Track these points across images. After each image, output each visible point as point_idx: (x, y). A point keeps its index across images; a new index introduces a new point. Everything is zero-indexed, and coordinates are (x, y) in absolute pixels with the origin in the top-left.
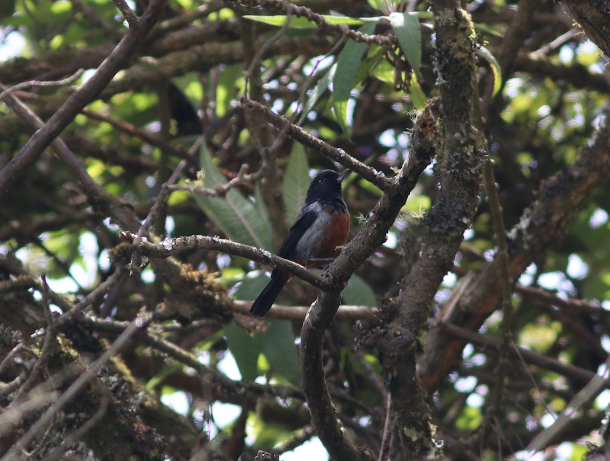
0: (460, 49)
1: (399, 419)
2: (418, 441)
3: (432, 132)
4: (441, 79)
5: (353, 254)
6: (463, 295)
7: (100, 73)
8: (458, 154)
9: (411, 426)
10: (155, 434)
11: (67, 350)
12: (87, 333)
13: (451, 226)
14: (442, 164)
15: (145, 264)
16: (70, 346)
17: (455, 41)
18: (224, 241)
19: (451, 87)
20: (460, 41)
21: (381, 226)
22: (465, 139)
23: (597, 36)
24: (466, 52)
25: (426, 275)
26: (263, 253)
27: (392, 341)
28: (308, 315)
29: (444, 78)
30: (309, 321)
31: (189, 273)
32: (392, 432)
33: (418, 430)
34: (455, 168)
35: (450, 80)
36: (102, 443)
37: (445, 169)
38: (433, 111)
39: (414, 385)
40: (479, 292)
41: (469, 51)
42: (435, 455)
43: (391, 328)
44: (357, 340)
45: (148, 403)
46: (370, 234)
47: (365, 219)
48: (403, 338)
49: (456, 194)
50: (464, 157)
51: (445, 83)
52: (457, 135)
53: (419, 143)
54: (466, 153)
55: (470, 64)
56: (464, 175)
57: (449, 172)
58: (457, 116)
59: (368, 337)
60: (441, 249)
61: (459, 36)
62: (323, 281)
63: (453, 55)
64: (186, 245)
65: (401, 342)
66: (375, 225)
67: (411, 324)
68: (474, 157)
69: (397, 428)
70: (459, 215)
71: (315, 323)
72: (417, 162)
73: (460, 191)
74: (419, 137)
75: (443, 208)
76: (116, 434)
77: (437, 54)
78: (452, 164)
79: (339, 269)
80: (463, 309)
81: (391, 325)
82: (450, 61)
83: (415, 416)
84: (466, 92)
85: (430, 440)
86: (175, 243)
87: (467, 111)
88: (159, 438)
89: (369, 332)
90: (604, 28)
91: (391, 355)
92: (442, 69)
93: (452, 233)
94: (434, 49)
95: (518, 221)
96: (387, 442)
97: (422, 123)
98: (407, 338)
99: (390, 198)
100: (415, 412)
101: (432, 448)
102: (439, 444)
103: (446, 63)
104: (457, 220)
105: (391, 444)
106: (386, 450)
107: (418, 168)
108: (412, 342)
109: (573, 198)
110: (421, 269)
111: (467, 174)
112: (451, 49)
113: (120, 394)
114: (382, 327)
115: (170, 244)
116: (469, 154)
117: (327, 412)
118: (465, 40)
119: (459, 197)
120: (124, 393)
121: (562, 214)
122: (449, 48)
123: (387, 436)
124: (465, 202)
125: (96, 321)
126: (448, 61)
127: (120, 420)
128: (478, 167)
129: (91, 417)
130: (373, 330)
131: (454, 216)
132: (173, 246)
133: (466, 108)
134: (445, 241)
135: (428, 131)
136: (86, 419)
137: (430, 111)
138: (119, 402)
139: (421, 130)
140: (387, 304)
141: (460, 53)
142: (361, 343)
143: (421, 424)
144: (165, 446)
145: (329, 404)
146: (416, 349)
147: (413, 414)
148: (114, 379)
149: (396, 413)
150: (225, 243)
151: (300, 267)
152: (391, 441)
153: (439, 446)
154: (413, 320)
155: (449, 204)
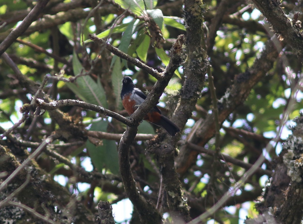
0: (196, 11)
1: (166, 187)
2: (175, 198)
3: (180, 51)
4: (187, 26)
5: (143, 109)
6: (197, 130)
7: (24, 22)
8: (195, 61)
9: (172, 191)
10: (50, 194)
11: (8, 154)
12: (18, 147)
13: (191, 96)
14: (187, 66)
15: (43, 113)
16: (10, 152)
17: (193, 7)
18: (82, 102)
19: (192, 30)
20: (196, 8)
21: (156, 96)
22: (198, 54)
23: (260, 6)
24: (199, 13)
25: (179, 119)
26: (100, 108)
27: (163, 150)
28: (122, 137)
29: (188, 25)
30: (123, 140)
31: (67, 117)
32: (163, 194)
33: (175, 193)
34: (193, 68)
35: (191, 26)
36: (25, 198)
37: (188, 69)
38: (180, 42)
39: (173, 171)
40: (205, 128)
41: (200, 12)
42: (183, 205)
43: (163, 144)
44: (146, 150)
45: (47, 180)
46: (151, 99)
47: (148, 92)
48: (168, 148)
49: (194, 80)
50: (198, 63)
51: (189, 28)
52: (194, 52)
53: (174, 57)
54: (199, 61)
55: (201, 18)
56: (198, 71)
57: (190, 70)
58: (195, 44)
59: (152, 148)
60: (186, 107)
61: (196, 5)
62: (129, 121)
63: (193, 14)
64: (63, 104)
65: (167, 150)
66: (153, 95)
67: (172, 142)
68: (202, 63)
69: (165, 192)
70: (195, 90)
71: (125, 141)
72: (173, 65)
73: (196, 79)
74: (174, 54)
75: (188, 87)
76: (32, 194)
77: (185, 14)
78: (192, 66)
79: (136, 116)
80: (198, 136)
81: (163, 142)
82: (191, 17)
83: (174, 186)
84: (198, 32)
85: (181, 198)
86: (58, 103)
87: (199, 41)
88: (52, 196)
89: (152, 146)
90: (263, 2)
91: (163, 157)
92: (187, 21)
93: (192, 99)
94: (184, 11)
95: (224, 94)
96: (160, 198)
97: (175, 47)
98: (170, 149)
99: (160, 82)
100: (174, 184)
101: (182, 201)
102: (185, 199)
103: (189, 18)
104: (194, 93)
105: (162, 200)
106: (160, 202)
107: (173, 69)
108: (172, 150)
109: (250, 83)
110: (177, 116)
111: (199, 71)
112: (192, 11)
113: (34, 175)
114: (158, 143)
115: (55, 103)
116: (200, 61)
117: (131, 184)
118: (198, 7)
119: (195, 82)
120: (36, 175)
121: (245, 91)
122: (191, 11)
123: (161, 196)
124: (198, 84)
125: (22, 142)
126: (190, 17)
127: (33, 187)
128: (204, 67)
129: (20, 186)
130: (154, 145)
131: (193, 91)
132: (56, 104)
133: (199, 39)
134: (188, 103)
135: (178, 51)
136: (18, 187)
137: (179, 41)
138: (33, 179)
139: (174, 50)
140: (160, 133)
141: (196, 13)
142: (148, 151)
143: (176, 190)
144: (55, 200)
145: (133, 180)
146: (174, 154)
147: (173, 185)
148: (31, 168)
149: (165, 185)
150: (82, 103)
151: (118, 115)
152: (162, 198)
153: (185, 200)
154: (173, 140)
155: (190, 85)
